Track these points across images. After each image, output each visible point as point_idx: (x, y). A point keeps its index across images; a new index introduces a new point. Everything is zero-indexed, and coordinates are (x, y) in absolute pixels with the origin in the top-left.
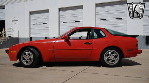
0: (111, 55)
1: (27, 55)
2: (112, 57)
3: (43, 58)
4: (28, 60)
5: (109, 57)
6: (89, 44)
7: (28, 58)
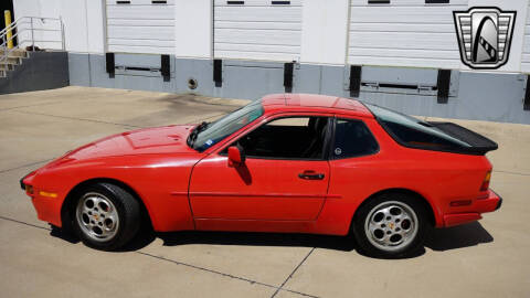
0: (389, 218)
1: (96, 209)
2: (392, 226)
3: (153, 220)
4: (100, 223)
5: (383, 226)
6: (316, 177)
7: (102, 220)
